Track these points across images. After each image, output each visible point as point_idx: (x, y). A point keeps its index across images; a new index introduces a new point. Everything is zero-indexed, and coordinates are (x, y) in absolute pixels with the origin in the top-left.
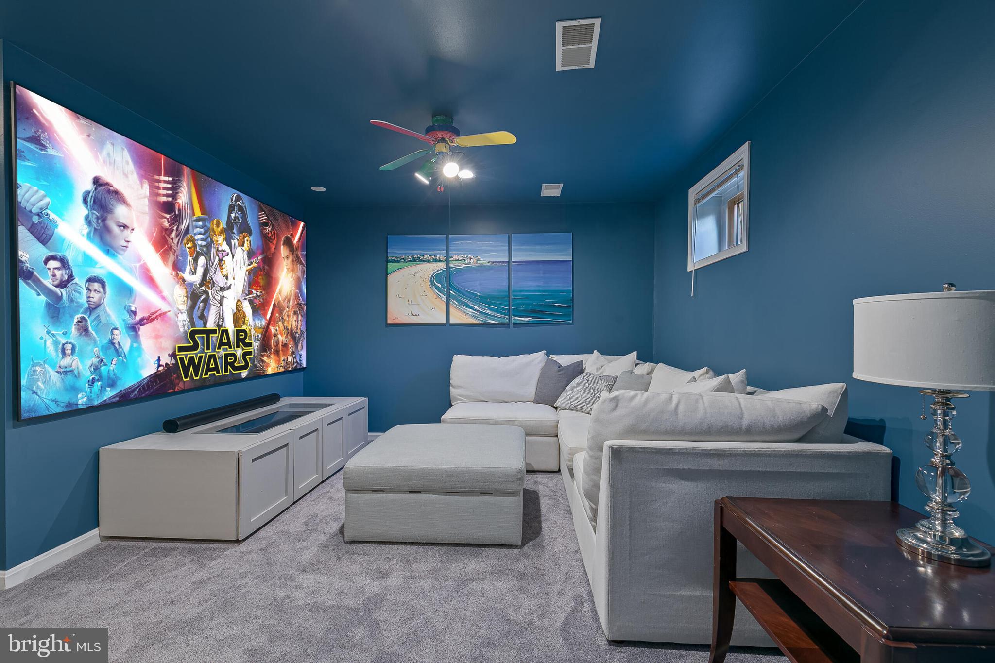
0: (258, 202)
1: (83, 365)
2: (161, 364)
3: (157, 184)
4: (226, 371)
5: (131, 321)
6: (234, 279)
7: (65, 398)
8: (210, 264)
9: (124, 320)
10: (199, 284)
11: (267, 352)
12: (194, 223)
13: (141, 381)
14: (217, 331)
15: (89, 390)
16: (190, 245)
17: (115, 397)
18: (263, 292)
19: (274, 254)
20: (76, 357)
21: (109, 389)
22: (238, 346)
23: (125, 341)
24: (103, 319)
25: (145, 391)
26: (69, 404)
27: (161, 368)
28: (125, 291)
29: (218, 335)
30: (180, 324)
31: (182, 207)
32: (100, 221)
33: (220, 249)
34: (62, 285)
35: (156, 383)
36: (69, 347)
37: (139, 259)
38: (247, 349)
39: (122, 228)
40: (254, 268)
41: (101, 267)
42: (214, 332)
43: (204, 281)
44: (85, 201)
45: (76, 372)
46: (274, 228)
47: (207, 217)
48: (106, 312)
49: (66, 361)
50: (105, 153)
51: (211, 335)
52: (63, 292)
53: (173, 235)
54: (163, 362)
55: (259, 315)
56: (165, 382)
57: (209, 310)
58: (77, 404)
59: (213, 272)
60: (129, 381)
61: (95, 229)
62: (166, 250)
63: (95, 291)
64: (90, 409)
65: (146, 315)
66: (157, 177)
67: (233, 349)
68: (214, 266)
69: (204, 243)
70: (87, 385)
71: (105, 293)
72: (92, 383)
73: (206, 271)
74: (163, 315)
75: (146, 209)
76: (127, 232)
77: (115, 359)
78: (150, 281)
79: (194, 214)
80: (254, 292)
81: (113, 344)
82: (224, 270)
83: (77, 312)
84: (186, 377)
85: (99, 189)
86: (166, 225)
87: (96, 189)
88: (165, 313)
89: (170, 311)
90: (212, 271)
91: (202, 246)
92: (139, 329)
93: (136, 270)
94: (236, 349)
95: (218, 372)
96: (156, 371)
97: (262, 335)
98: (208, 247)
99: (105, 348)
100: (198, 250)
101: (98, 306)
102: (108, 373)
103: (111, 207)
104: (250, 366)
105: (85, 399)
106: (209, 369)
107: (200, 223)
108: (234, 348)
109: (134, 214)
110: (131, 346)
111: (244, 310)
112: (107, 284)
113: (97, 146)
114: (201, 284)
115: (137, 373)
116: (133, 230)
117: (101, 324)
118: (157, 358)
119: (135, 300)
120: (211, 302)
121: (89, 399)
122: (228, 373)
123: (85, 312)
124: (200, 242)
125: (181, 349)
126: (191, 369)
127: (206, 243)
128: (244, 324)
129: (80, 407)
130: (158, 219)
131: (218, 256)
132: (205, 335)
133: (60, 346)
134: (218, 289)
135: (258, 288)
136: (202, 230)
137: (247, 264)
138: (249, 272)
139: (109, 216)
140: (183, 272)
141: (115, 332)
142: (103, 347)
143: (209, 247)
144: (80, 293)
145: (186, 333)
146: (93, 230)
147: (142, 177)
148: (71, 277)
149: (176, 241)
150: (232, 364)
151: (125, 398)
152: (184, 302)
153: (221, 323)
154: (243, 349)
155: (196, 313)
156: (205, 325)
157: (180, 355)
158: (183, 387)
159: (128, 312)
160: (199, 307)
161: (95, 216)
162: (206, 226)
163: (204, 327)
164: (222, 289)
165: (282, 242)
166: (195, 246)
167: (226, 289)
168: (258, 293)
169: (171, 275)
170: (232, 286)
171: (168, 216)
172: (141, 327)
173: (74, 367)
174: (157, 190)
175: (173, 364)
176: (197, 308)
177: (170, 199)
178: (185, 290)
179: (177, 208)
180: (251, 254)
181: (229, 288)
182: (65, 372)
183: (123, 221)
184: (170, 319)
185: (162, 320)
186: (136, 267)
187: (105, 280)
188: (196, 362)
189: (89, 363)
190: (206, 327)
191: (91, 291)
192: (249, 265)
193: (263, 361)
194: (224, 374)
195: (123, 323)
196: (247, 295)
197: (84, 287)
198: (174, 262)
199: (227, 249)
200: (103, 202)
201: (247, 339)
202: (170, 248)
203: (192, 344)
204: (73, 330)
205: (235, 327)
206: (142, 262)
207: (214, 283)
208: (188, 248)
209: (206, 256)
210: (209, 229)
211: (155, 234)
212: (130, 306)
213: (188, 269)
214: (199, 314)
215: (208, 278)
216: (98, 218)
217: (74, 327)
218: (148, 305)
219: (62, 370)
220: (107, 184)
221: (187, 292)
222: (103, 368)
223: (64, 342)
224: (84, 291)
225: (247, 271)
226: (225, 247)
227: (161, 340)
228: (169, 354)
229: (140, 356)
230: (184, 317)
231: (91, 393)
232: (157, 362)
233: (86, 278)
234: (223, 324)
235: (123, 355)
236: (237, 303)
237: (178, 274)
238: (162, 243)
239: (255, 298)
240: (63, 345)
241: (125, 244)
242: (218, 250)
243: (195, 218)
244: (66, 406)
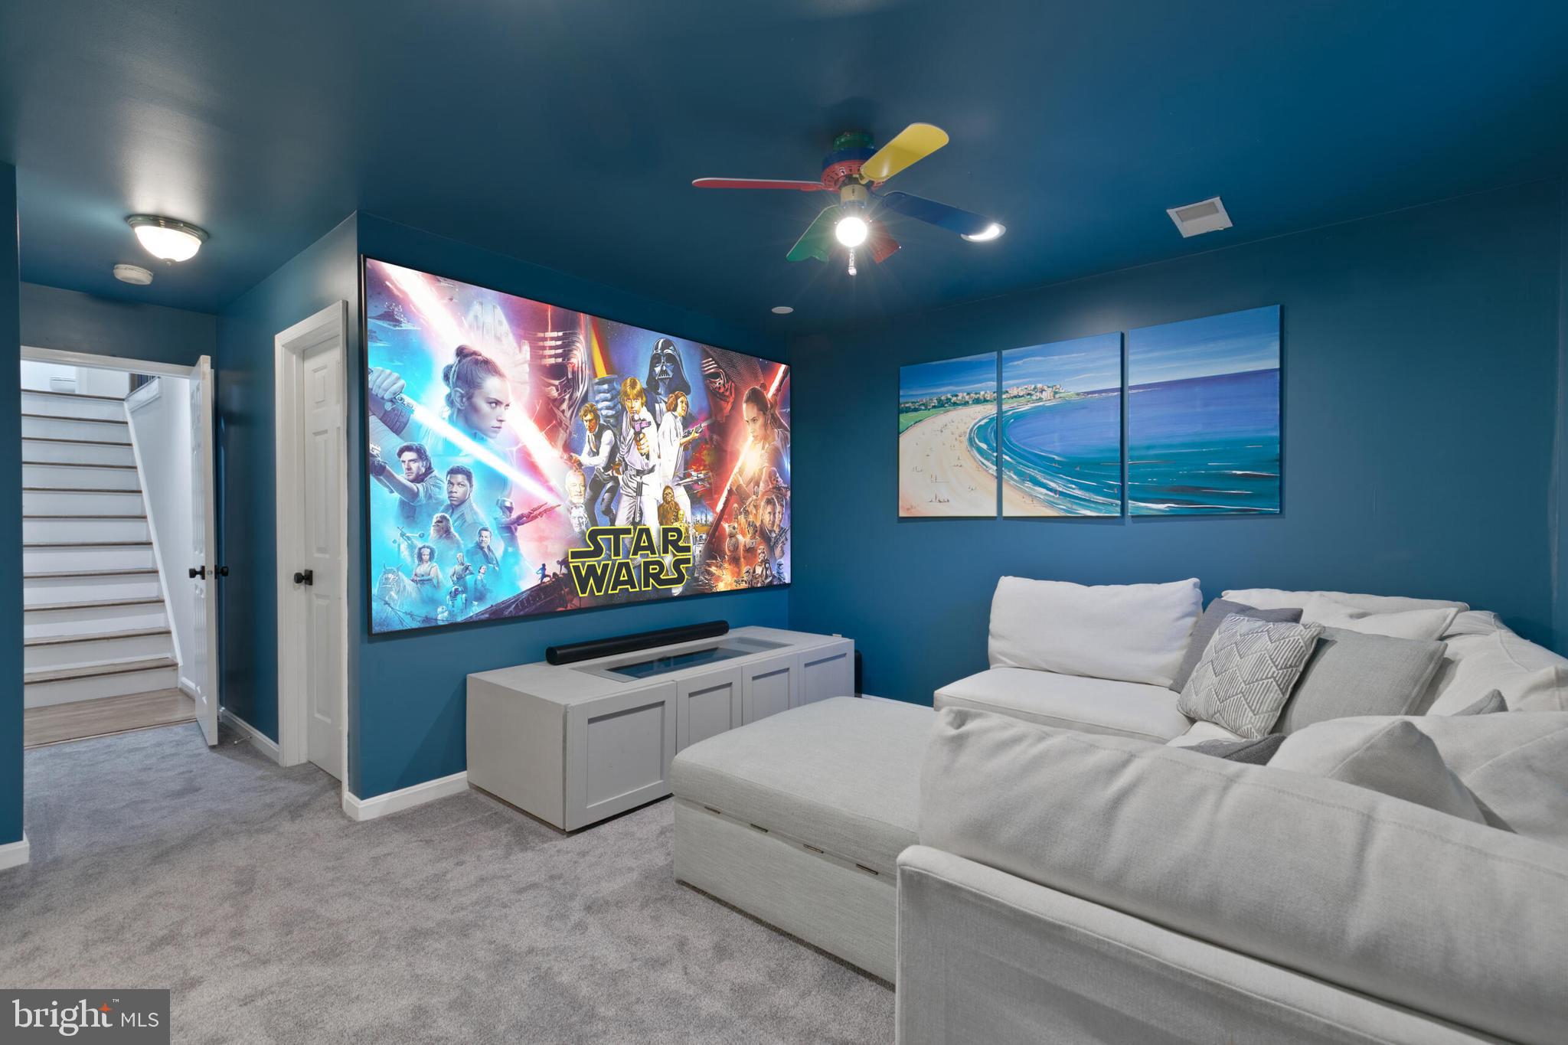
0: (701, 345)
1: (444, 574)
2: (546, 573)
3: (541, 344)
4: (647, 585)
5: (505, 520)
6: (659, 457)
7: (422, 611)
8: (620, 441)
9: (495, 519)
10: (603, 468)
11: (716, 559)
12: (596, 387)
13: (518, 595)
14: (632, 530)
15: (450, 603)
16: (589, 417)
17: (483, 614)
18: (710, 474)
19: (729, 417)
20: (435, 564)
21: (476, 603)
22: (666, 551)
23: (497, 545)
24: (469, 518)
25: (524, 607)
26: (427, 619)
27: (546, 580)
28: (498, 482)
29: (633, 535)
30: (575, 522)
31: (578, 368)
32: (464, 399)
33: (636, 417)
34: (419, 479)
35: (540, 598)
36: (427, 552)
37: (517, 441)
38: (681, 556)
39: (494, 405)
40: (694, 440)
41: (466, 455)
42: (627, 531)
43: (611, 463)
44: (446, 377)
45: (435, 581)
46: (728, 378)
47: (616, 376)
48: (472, 509)
49: (423, 569)
50: (471, 316)
51: (621, 536)
52: (420, 487)
53: (565, 406)
54: (549, 571)
55: (704, 506)
56: (553, 597)
57: (619, 503)
58: (436, 620)
59: (626, 450)
60: (502, 594)
61: (459, 410)
62: (555, 426)
63: (459, 484)
64: (453, 627)
65: (526, 511)
66: (541, 335)
67: (657, 555)
68: (627, 442)
69: (611, 413)
70: (448, 597)
71: (471, 486)
72: (454, 595)
73: (614, 450)
74: (548, 511)
75: (526, 377)
76: (500, 409)
77: (484, 567)
78: (531, 467)
79: (595, 375)
80: (693, 473)
81: (482, 548)
82: (642, 447)
83: (436, 510)
84: (583, 592)
85: (464, 361)
86: (555, 394)
87: (459, 361)
88: (553, 508)
89: (559, 505)
90: (623, 449)
91: (607, 417)
92: (516, 529)
93: (513, 456)
94: (662, 555)
95: (633, 587)
96: (539, 582)
97: (707, 534)
98: (618, 417)
99: (470, 554)
100: (602, 422)
101: (462, 502)
102: (475, 583)
103: (479, 380)
104: (687, 579)
105: (446, 614)
106: (617, 582)
107: (606, 386)
108: (659, 554)
109: (509, 386)
110: (506, 551)
111: (676, 500)
112: (473, 475)
113: (463, 307)
114: (606, 469)
115: (513, 584)
116: (508, 405)
117: (466, 524)
118: (541, 566)
119: (510, 493)
120: (621, 491)
121: (451, 613)
122: (650, 588)
123: (446, 510)
124: (604, 412)
125: (575, 555)
126: (591, 581)
127: (614, 412)
128: (677, 519)
129: (440, 623)
130: (543, 388)
131: (634, 428)
132: (612, 537)
133: (416, 551)
134: (634, 472)
135: (702, 468)
136: (608, 395)
137: (682, 435)
138: (685, 447)
139: (477, 392)
140: (579, 453)
141: (484, 533)
142: (468, 551)
143: (619, 418)
144: (439, 488)
145: (583, 533)
146: (456, 410)
147: (520, 338)
148: (429, 470)
149: (568, 414)
150: (656, 577)
151: (497, 618)
152: (580, 492)
153: (637, 520)
154: (675, 556)
155: (599, 507)
156: (613, 523)
157: (575, 562)
158: (578, 605)
159: (501, 508)
160: (603, 499)
161: (458, 394)
162: (614, 389)
163: (611, 525)
164: (640, 473)
165: (745, 398)
166: (597, 417)
167: (646, 472)
168: (702, 476)
169: (561, 458)
170: (656, 468)
171: (557, 382)
172: (519, 527)
173: (432, 575)
174: (541, 352)
175: (563, 574)
176: (600, 500)
177: (560, 360)
178: (581, 478)
179: (570, 370)
180: (688, 421)
181: (652, 470)
182: (422, 581)
183: (494, 396)
184: (559, 515)
185: (549, 517)
186: (511, 452)
187: (471, 471)
188: (599, 572)
189: (451, 571)
190: (614, 525)
191: (453, 484)
192: (684, 437)
193: (709, 573)
194: (643, 589)
195: (494, 522)
196: (681, 479)
197: (445, 480)
198: (566, 442)
199: (649, 417)
200: (469, 376)
201: (682, 541)
202: (560, 423)
203: (592, 548)
204: (432, 530)
205: (661, 524)
206: (520, 445)
207: (626, 465)
208: (587, 421)
209: (615, 429)
210: (619, 393)
211: (538, 408)
212: (504, 501)
213: (586, 449)
214: (603, 508)
215: (617, 460)
216: (462, 396)
217: (432, 528)
218: (528, 498)
219: (418, 579)
220: (475, 353)
221: (585, 479)
222: (468, 577)
223: (421, 546)
224: (445, 485)
225: (681, 445)
226: (645, 414)
227: (545, 543)
228: (558, 562)
229: (517, 563)
230: (580, 512)
231: (453, 607)
232: (540, 572)
233: (448, 470)
234: (641, 521)
235: (494, 562)
236: (664, 491)
237: (571, 456)
238: (549, 418)
239: (696, 482)
240: (420, 549)
241: (497, 424)
242: (633, 419)
243: (597, 380)
244: (424, 621)
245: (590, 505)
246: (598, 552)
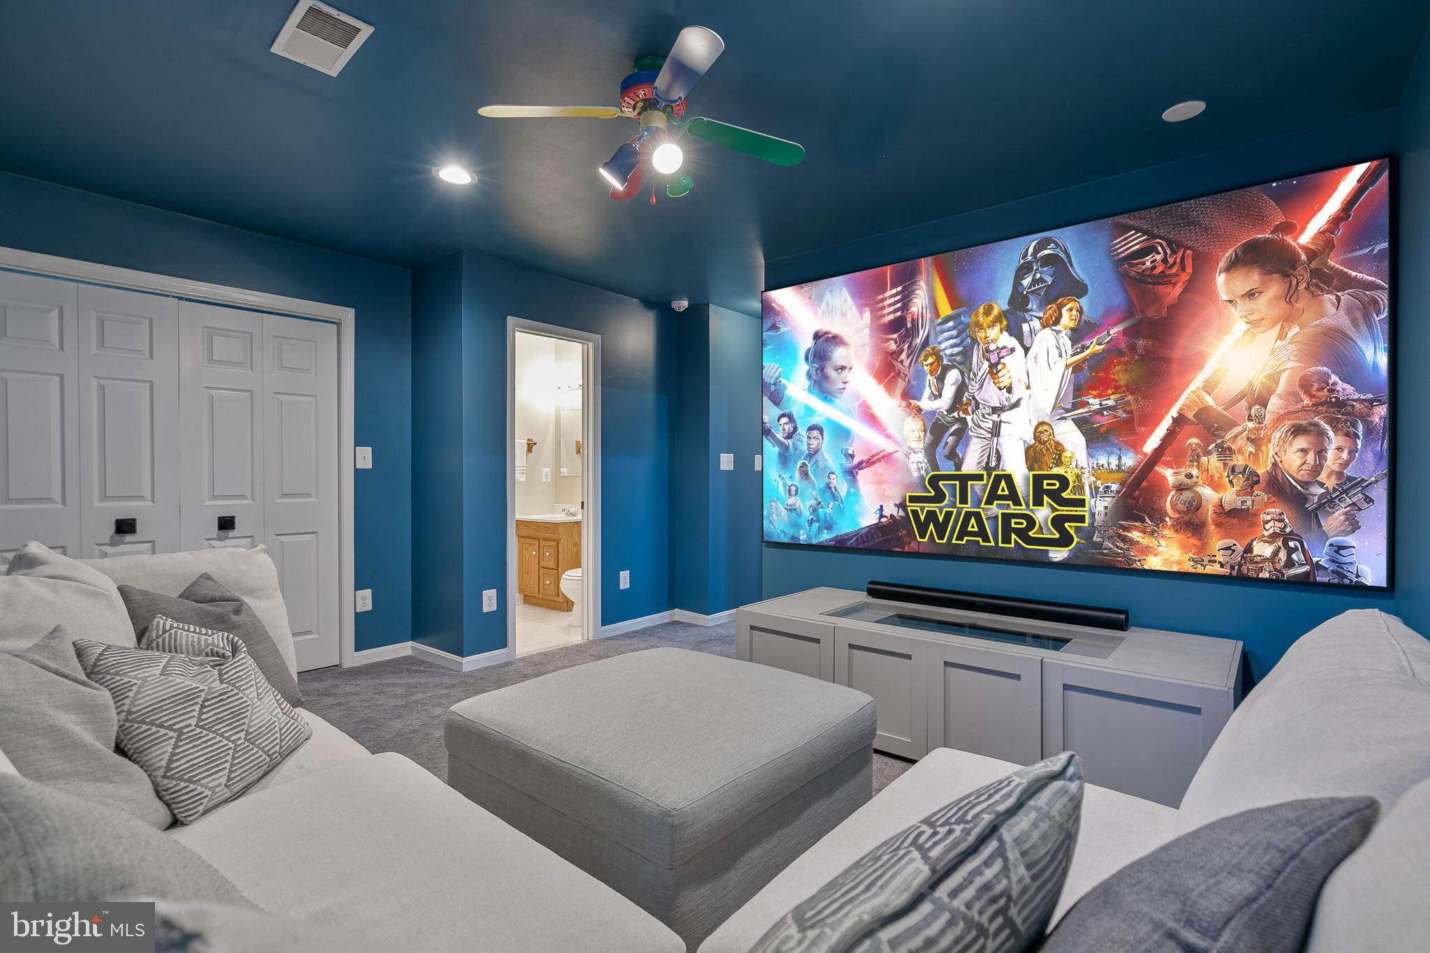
0: (1109, 221)
1: (804, 505)
2: (884, 514)
3: (880, 305)
4: (1007, 540)
5: (848, 465)
6: (1028, 387)
7: (791, 532)
8: (969, 378)
9: (841, 464)
10: (946, 410)
11: (1143, 521)
12: (938, 328)
13: (858, 530)
14: (985, 477)
15: (808, 528)
16: (930, 360)
17: (830, 541)
18: (1130, 398)
19: (1175, 308)
20: (798, 498)
21: (825, 531)
22: (1038, 502)
23: (842, 486)
24: (821, 464)
25: (864, 542)
26: (793, 538)
27: (884, 520)
28: (843, 434)
29: (988, 482)
30: (913, 467)
31: (918, 314)
32: (818, 372)
33: (992, 347)
34: (789, 436)
35: (878, 535)
36: (793, 488)
37: (858, 397)
38: (1065, 511)
39: (840, 370)
40: (1094, 355)
41: (820, 415)
42: (980, 478)
43: (957, 402)
44: (807, 358)
45: (798, 511)
46: (1174, 246)
47: (965, 309)
48: (823, 457)
49: (791, 501)
50: (824, 305)
51: (969, 483)
52: (789, 442)
53: (903, 356)
54: (887, 512)
55: (1113, 445)
56: (890, 537)
57: (967, 446)
58: (799, 539)
59: (977, 386)
60: (845, 527)
61: (815, 381)
62: (893, 377)
63: (814, 438)
64: (809, 547)
65: (865, 458)
66: (881, 297)
67: (1024, 507)
68: (978, 378)
69: (956, 350)
70: (807, 524)
71: (823, 439)
72: (811, 522)
73: (961, 389)
74: (886, 457)
75: (867, 340)
76: (845, 373)
77: (832, 503)
78: (871, 419)
79: (938, 316)
80: (1091, 401)
81: (830, 488)
82: (1001, 380)
83: (799, 458)
84: (923, 536)
85: (818, 342)
86: (893, 346)
87: (815, 343)
88: (890, 454)
89: (897, 451)
90: (973, 386)
91: (952, 355)
92: (857, 473)
93: (854, 410)
94: (1031, 507)
95: (986, 539)
96: (877, 521)
97: (1122, 484)
98: (966, 354)
99: (822, 492)
100: (945, 362)
101: (817, 451)
102: (825, 516)
103: (829, 354)
104: (1078, 543)
105: (805, 536)
106: (963, 532)
107: (951, 324)
108: (1028, 505)
109: (852, 351)
110: (848, 492)
111: (1058, 438)
112: (824, 430)
113: (815, 301)
114: (950, 411)
115: (854, 520)
116: (851, 368)
117: (819, 469)
118: (879, 508)
119: (852, 442)
120: (970, 433)
121: (808, 536)
122: (1012, 545)
123: (805, 459)
124: (948, 352)
125: (913, 499)
126: (932, 526)
127: (961, 349)
128: (1059, 462)
129: (802, 542)
130: (882, 345)
131: (988, 360)
132: (957, 483)
133: (788, 488)
134: (990, 411)
135: (1110, 392)
136: (954, 333)
137: (1070, 351)
138: (1077, 368)
139: (827, 364)
140: (919, 399)
141: (832, 476)
142: (820, 490)
143: (969, 353)
144: (802, 442)
145: (923, 478)
146: (813, 382)
147: (861, 308)
148: (795, 429)
149: (907, 363)
150: (1022, 534)
151: (840, 546)
152: (920, 437)
153: (993, 464)
154: (1054, 510)
155: (941, 452)
156: (958, 467)
157: (912, 507)
158: (916, 549)
159: (845, 456)
160: (947, 443)
161: (814, 369)
162: (962, 323)
163: (955, 471)
164: (995, 410)
165: (1222, 264)
166: (939, 359)
167: (1006, 408)
168: (1110, 403)
169: (899, 406)
170: (1022, 402)
171: (895, 336)
172: (859, 471)
173: (797, 506)
174: (880, 313)
175: (901, 517)
176: (942, 444)
177: (899, 314)
178: (921, 423)
179: (909, 320)
180: (1078, 335)
181: (1017, 404)
182: (791, 510)
183: (840, 363)
184: (896, 460)
185: (887, 462)
186: (854, 407)
187: (823, 426)
188: (941, 519)
189: (808, 504)
190: (960, 470)
191: (810, 438)
192: (1072, 356)
193: (1125, 539)
194: (1000, 545)
195: (839, 466)
196: (1067, 411)
197: (805, 435)
198: (904, 390)
199: (1012, 342)
200: (822, 352)
201: (1069, 491)
202: (898, 374)
203: (933, 494)
204: (797, 474)
205: (1030, 468)
206: (861, 400)
207: (977, 404)
208: (927, 365)
209: (962, 367)
210: (968, 326)
211: (877, 364)
212: (847, 449)
213: (927, 392)
214: (946, 452)
215: (965, 399)
216: (817, 370)
217: (797, 471)
218: (868, 446)
219: (789, 508)
220: (826, 333)
221: (924, 425)
222: (820, 510)
223: (790, 484)
224: (805, 440)
225: (1067, 366)
226: (1007, 340)
227: (883, 486)
228: (895, 505)
229: (858, 502)
230: (920, 457)
231: (810, 531)
232: (878, 512)
233: (807, 428)
234: (998, 466)
235: (840, 500)
236: (1037, 428)
237: (910, 403)
238: (887, 371)
239: (1099, 412)
240: (790, 486)
241: (843, 386)
242: (988, 350)
243: (939, 320)
244: (791, 539)
245: (930, 450)
246: (939, 497)
